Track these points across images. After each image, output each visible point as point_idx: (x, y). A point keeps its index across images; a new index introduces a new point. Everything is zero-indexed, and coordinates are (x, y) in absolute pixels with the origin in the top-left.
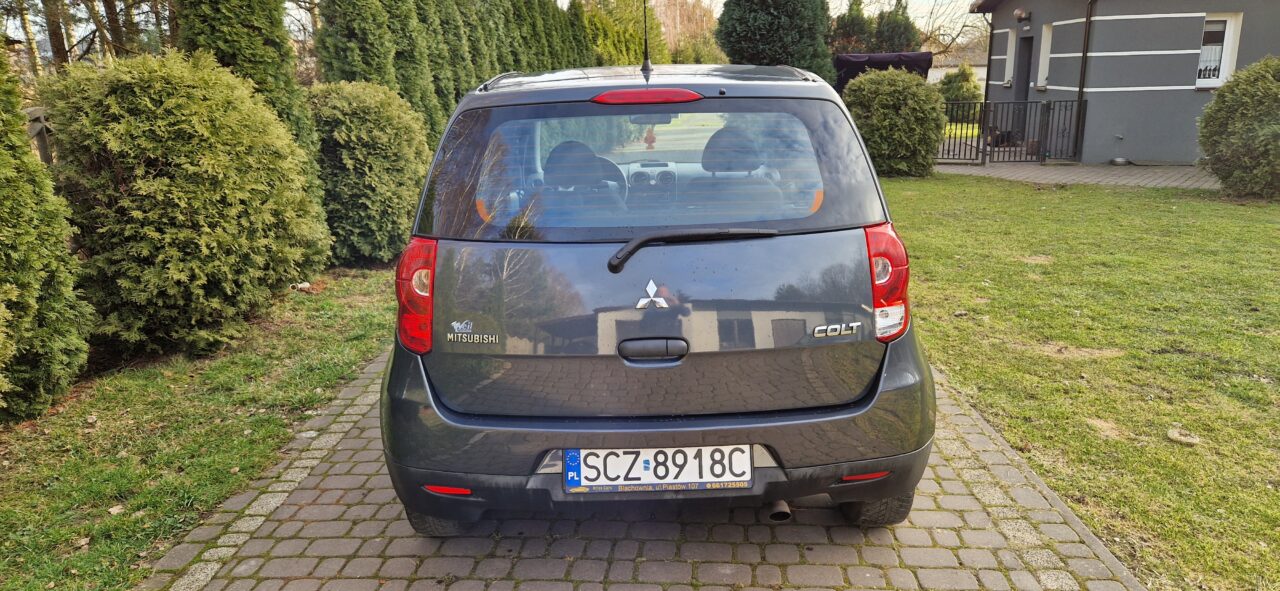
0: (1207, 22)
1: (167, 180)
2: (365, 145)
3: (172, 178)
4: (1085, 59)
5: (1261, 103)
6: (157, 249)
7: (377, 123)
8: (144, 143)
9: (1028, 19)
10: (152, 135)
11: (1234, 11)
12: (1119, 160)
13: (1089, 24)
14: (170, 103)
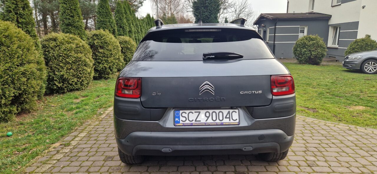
0: (300, 28)
1: (103, 50)
2: (126, 48)
3: (104, 49)
4: (275, 35)
5: (303, 44)
6: (101, 61)
7: (128, 44)
8: (100, 44)
9: (265, 27)
10: (102, 43)
11: (306, 26)
12: (282, 58)
13: (275, 28)
14: (103, 37)
